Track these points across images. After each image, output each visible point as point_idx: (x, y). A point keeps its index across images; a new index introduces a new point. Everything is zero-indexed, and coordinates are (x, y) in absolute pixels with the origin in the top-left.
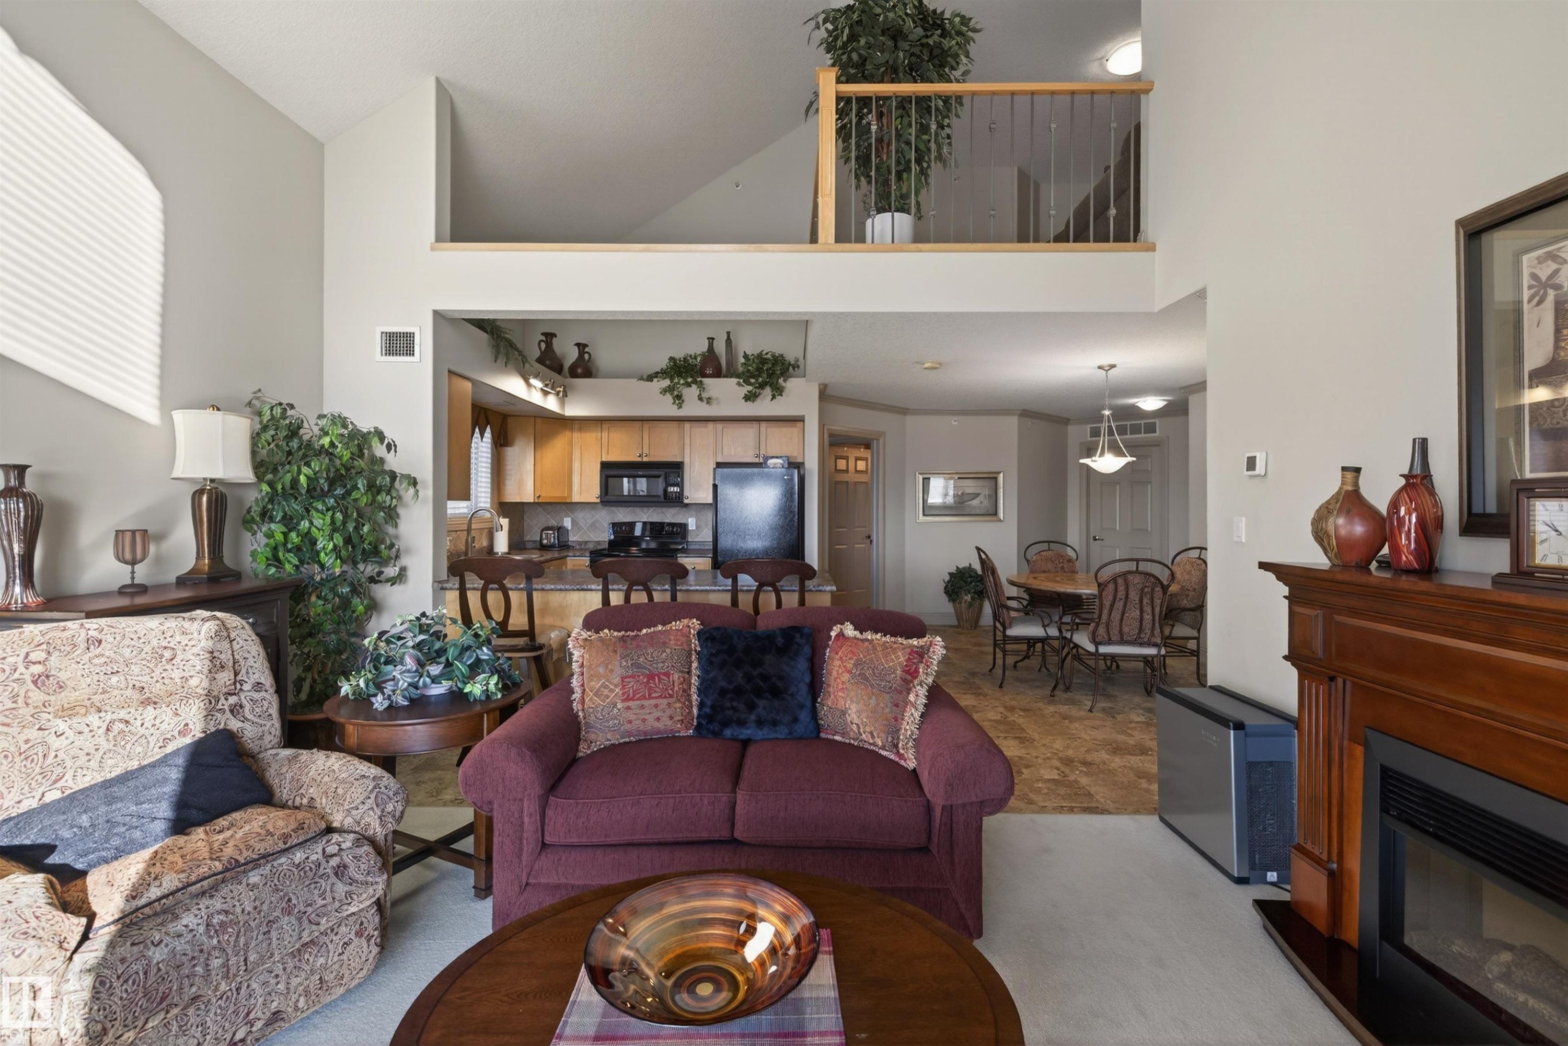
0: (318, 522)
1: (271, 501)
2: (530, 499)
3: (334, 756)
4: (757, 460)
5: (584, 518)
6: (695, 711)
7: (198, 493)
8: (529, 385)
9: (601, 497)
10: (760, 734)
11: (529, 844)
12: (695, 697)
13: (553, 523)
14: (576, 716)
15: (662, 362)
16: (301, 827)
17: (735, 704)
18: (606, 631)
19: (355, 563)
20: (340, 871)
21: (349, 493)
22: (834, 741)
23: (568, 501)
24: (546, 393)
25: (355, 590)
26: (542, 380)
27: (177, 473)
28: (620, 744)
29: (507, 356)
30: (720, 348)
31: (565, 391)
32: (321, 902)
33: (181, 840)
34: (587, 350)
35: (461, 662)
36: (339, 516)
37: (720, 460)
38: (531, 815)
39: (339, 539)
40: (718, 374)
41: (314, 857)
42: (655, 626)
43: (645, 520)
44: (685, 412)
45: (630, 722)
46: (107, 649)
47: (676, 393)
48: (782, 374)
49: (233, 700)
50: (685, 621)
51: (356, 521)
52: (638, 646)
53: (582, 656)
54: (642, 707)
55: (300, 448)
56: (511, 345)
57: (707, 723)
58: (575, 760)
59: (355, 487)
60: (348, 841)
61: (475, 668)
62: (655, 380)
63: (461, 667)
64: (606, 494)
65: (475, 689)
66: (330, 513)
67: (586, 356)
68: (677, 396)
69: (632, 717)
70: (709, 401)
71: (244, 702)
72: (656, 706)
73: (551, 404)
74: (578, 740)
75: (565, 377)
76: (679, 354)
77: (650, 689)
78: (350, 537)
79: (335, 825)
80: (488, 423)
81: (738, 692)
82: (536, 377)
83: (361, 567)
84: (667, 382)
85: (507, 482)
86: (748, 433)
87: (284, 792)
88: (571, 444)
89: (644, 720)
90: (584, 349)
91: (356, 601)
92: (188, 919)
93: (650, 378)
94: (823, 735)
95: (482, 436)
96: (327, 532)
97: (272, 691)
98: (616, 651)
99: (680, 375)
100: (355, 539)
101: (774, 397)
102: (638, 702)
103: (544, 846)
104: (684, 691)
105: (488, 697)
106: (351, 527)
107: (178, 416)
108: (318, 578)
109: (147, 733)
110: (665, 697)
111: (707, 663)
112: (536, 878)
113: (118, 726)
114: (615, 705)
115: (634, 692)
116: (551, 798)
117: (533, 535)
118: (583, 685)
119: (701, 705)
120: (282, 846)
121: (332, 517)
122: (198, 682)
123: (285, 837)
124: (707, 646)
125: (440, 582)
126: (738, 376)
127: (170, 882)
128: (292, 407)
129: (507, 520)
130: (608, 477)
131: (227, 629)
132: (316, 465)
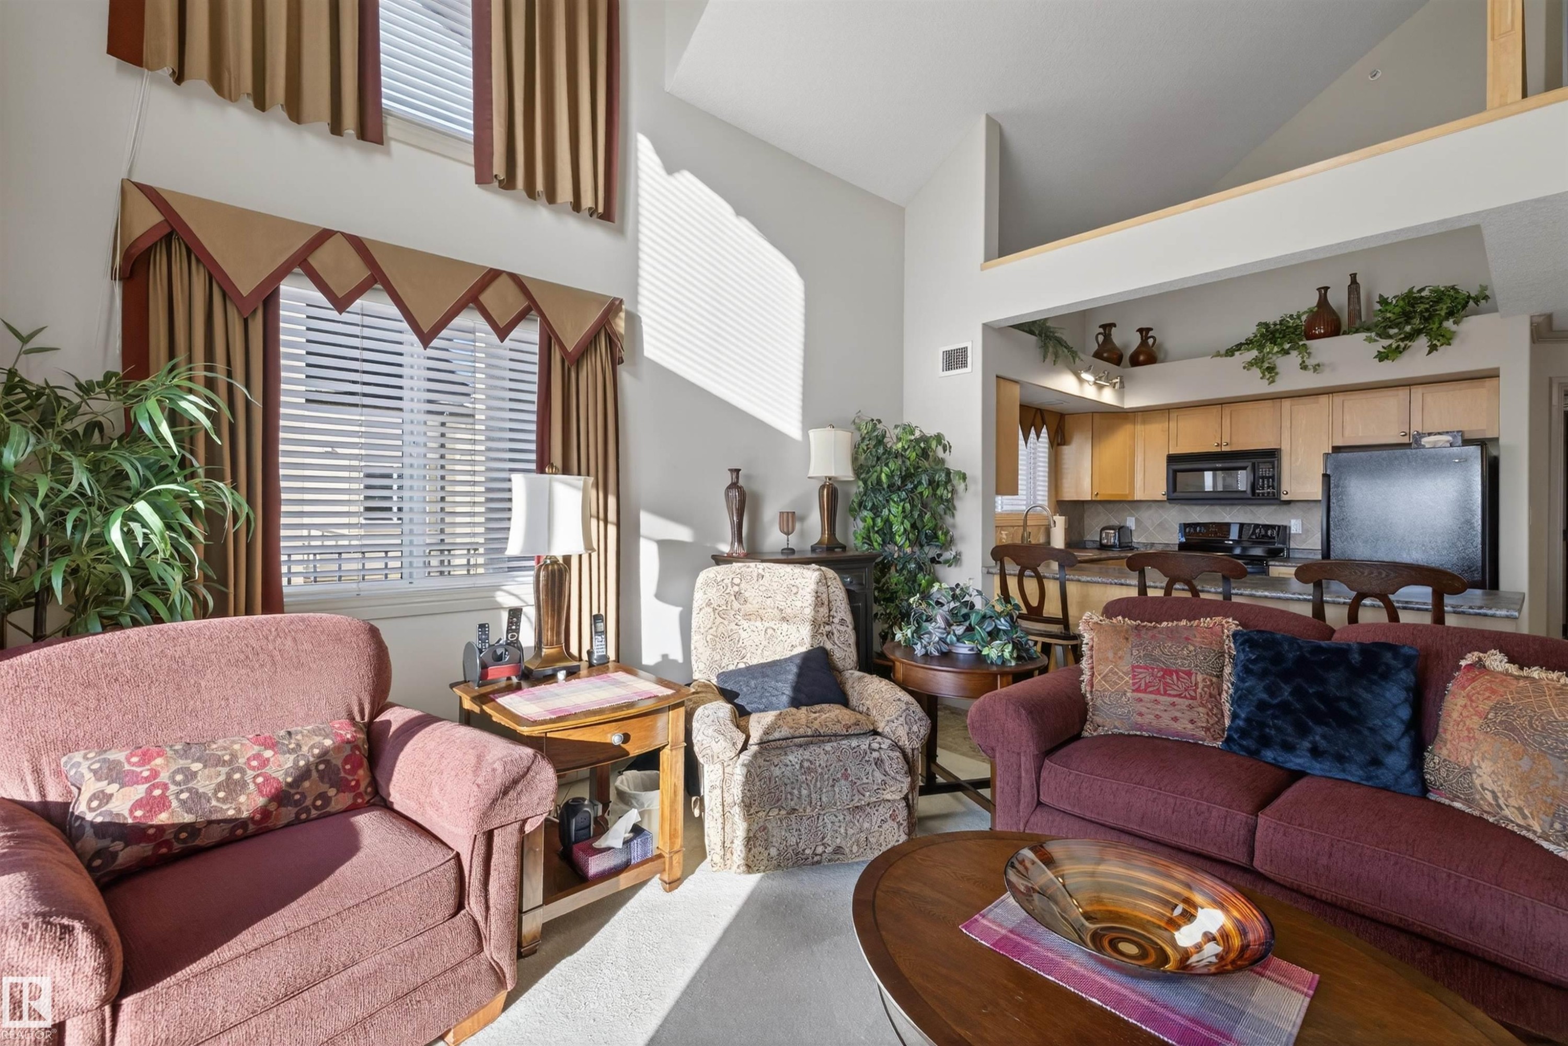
0: (894, 510)
1: (865, 494)
2: (1088, 497)
3: (885, 682)
4: (1406, 440)
5: (1150, 517)
6: (1227, 722)
7: (823, 487)
8: (1081, 381)
9: (1168, 493)
10: (1317, 767)
11: (1027, 799)
12: (1227, 707)
13: (1115, 522)
14: (1083, 696)
15: (1250, 330)
16: (857, 724)
17: (1279, 722)
18: (1120, 618)
19: (922, 546)
20: (879, 762)
21: (916, 487)
22: (1453, 808)
23: (1130, 499)
24: (1101, 387)
25: (920, 568)
26: (1094, 373)
27: (811, 474)
28: (1129, 735)
29: (1056, 355)
30: (1338, 299)
31: (1121, 382)
32: (865, 781)
33: (794, 710)
34: (1151, 334)
35: (981, 628)
36: (908, 506)
37: (1338, 443)
38: (1027, 771)
39: (907, 525)
40: (1335, 330)
41: (863, 747)
42: (1179, 620)
44: (1282, 385)
45: (1141, 714)
46: (765, 581)
47: (1266, 365)
48: (1450, 314)
49: (828, 628)
50: (1218, 619)
51: (921, 511)
52: (1153, 637)
53: (1092, 639)
54: (1156, 702)
55: (884, 454)
56: (1060, 342)
57: (1239, 737)
58: (1078, 737)
59: (920, 483)
60: (886, 744)
61: (994, 634)
62: (1237, 353)
63: (981, 632)
64: (1175, 490)
65: (992, 652)
66: (902, 504)
67: (1151, 341)
68: (1269, 368)
69: (1144, 710)
70: (1317, 368)
71: (835, 632)
72: (1173, 704)
73: (1108, 397)
74: (1084, 721)
75: (1125, 367)
76: (1272, 317)
77: (1166, 684)
78: (915, 523)
79: (880, 730)
80: (1044, 423)
81: (1284, 708)
82: (1087, 370)
83: (926, 549)
84: (1254, 353)
85: (1064, 481)
86: (1392, 402)
87: (854, 701)
88: (1133, 437)
89: (1158, 717)
90: (1147, 333)
91: (920, 576)
92: (791, 757)
93: (1230, 353)
94: (1432, 796)
95: (1038, 436)
96: (900, 520)
97: (851, 627)
98: (1127, 639)
99: (1274, 342)
100: (919, 524)
101: (1433, 348)
102: (1153, 697)
103: (1039, 803)
104: (1211, 696)
105: (1004, 662)
106: (916, 514)
107: (812, 433)
108: (896, 556)
109: (784, 639)
110: (1185, 697)
111: (1245, 671)
112: (1030, 829)
113: (770, 631)
114: (1125, 693)
115: (1146, 684)
116: (1047, 761)
117: (1093, 535)
118: (1092, 668)
119: (1234, 716)
120: (845, 732)
121: (904, 508)
122: (808, 612)
123: (848, 727)
124: (1244, 650)
125: (988, 568)
126: (1368, 330)
127: (785, 732)
128: (880, 421)
129: (1063, 518)
130: (1175, 472)
131: (826, 579)
132: (892, 465)
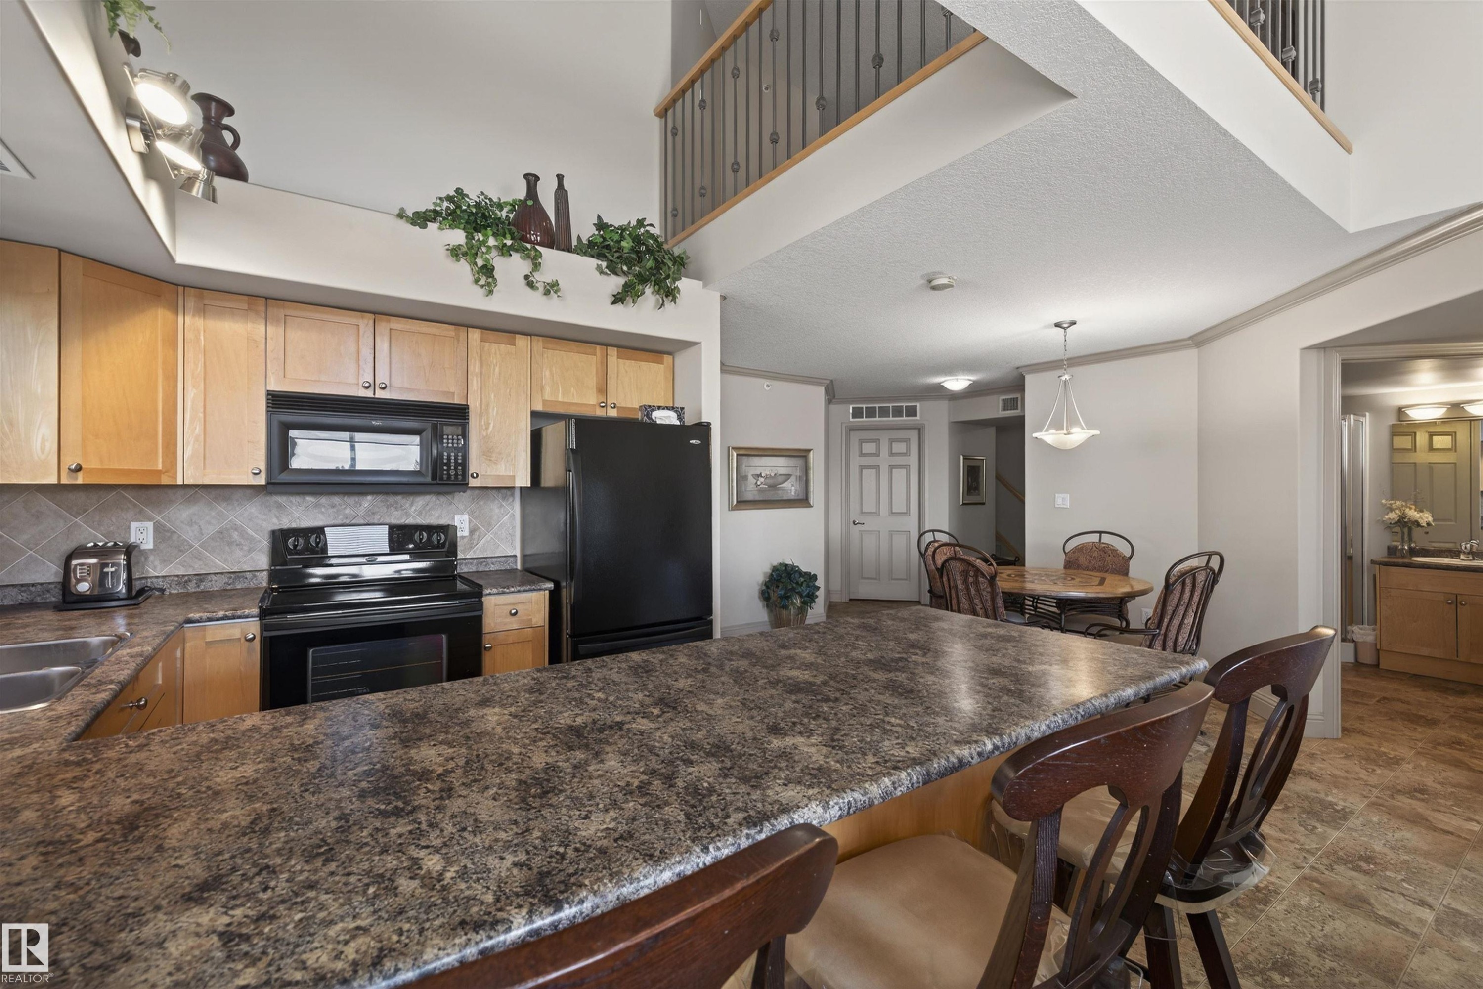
2: (44, 475)
5: (195, 520)
9: (265, 472)
13: (103, 535)
15: (439, 196)
23: (165, 481)
37: (539, 407)
43: (395, 521)
47: (479, 262)
62: (433, 225)
64: (283, 466)
67: (227, 136)
68: (484, 267)
70: (549, 289)
84: (458, 237)
88: (173, 340)
90: (221, 115)
93: (421, 220)
99: (484, 229)
101: (661, 303)
126: (591, 255)
130: (285, 427)
